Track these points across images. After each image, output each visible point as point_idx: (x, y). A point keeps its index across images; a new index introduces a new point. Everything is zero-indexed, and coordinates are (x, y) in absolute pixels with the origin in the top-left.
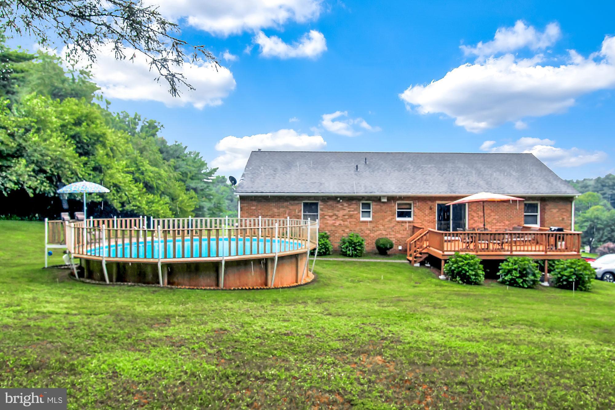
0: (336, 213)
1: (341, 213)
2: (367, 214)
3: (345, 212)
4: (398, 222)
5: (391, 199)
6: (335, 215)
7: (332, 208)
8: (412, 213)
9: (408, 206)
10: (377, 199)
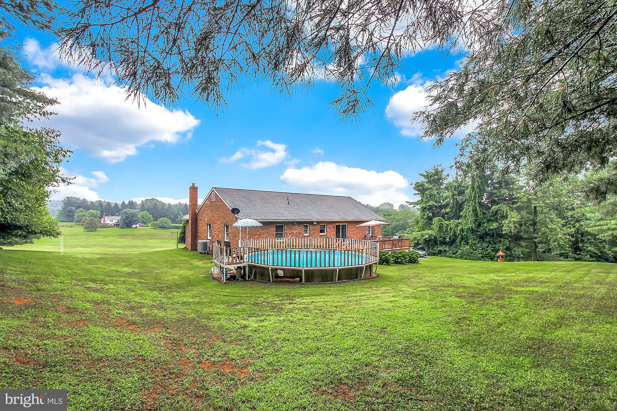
0: (293, 231)
1: (295, 232)
2: (306, 231)
3: (297, 231)
4: (321, 236)
5: (318, 223)
6: (292, 233)
7: (290, 229)
8: (326, 231)
9: (324, 227)
10: (311, 223)
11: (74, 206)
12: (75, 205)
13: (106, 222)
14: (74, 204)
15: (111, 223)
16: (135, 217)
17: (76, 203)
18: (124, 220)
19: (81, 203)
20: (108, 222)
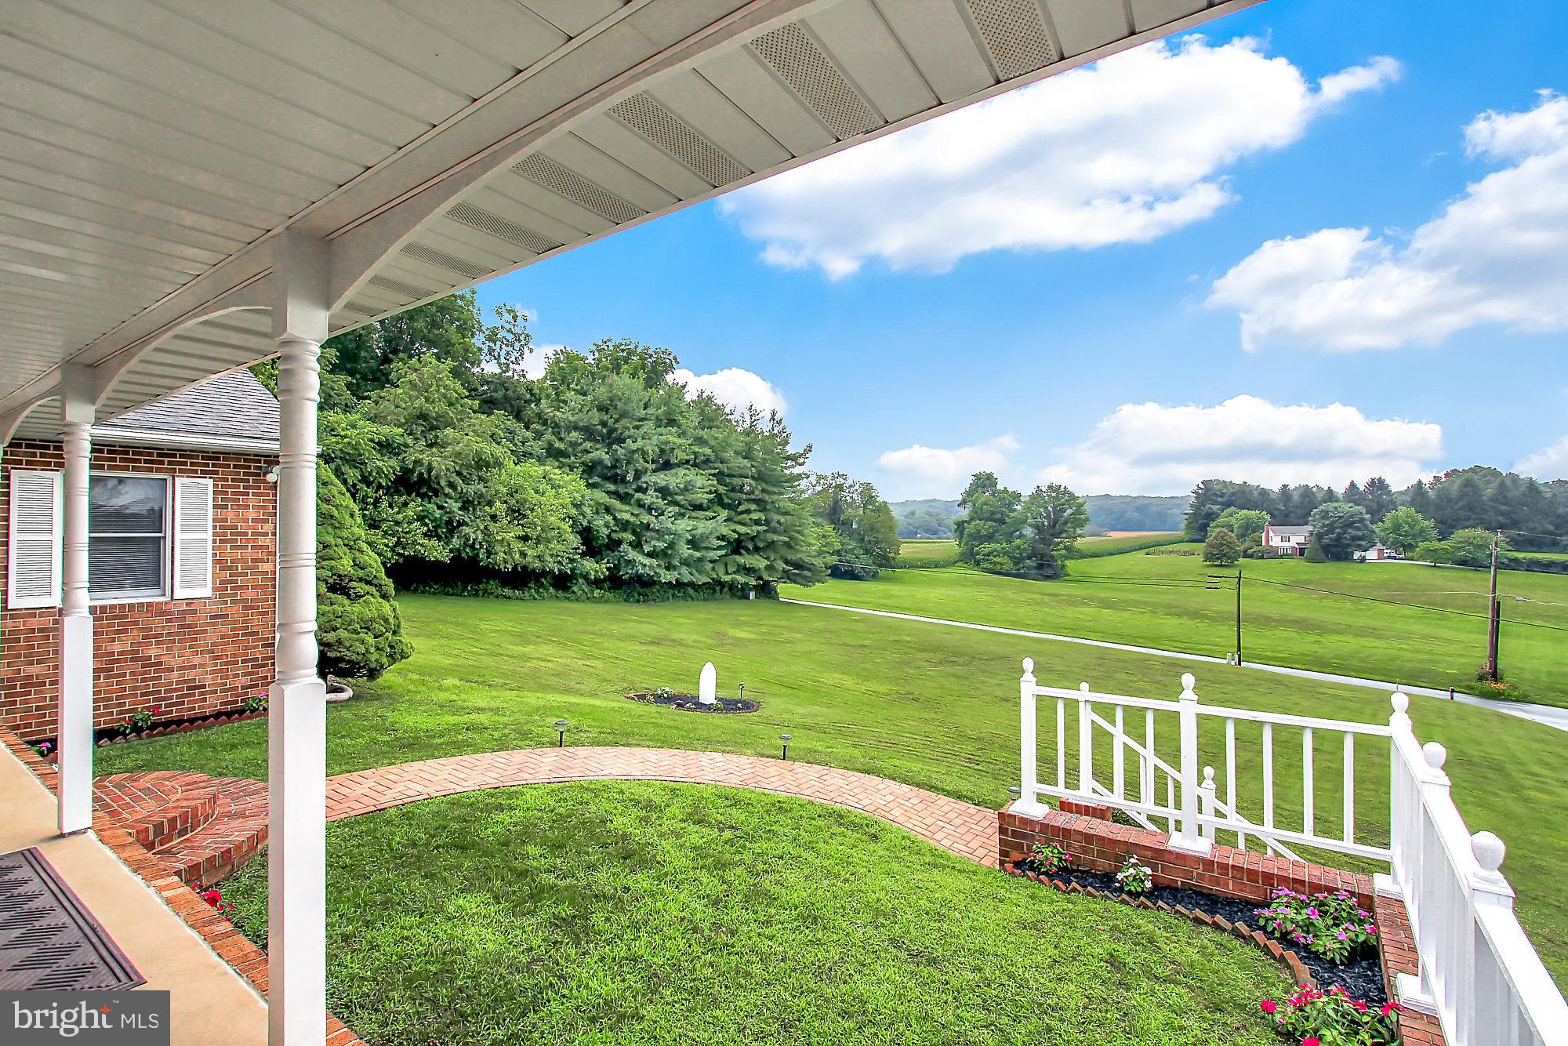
11: (1216, 503)
12: (1220, 499)
13: (1271, 543)
14: (1217, 496)
15: (1286, 544)
16: (1358, 529)
17: (1222, 495)
18: (1320, 536)
19: (1233, 494)
20: (1276, 542)
